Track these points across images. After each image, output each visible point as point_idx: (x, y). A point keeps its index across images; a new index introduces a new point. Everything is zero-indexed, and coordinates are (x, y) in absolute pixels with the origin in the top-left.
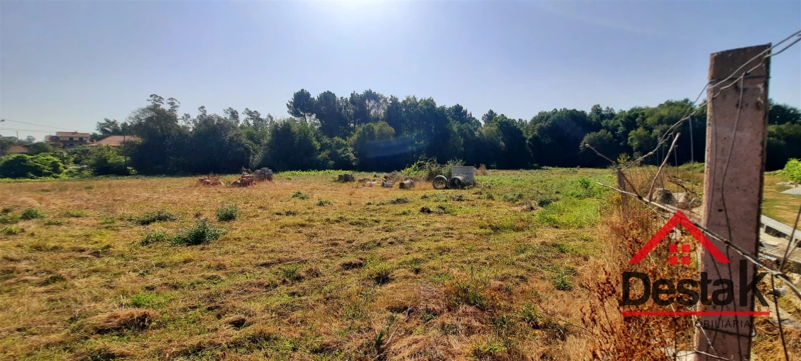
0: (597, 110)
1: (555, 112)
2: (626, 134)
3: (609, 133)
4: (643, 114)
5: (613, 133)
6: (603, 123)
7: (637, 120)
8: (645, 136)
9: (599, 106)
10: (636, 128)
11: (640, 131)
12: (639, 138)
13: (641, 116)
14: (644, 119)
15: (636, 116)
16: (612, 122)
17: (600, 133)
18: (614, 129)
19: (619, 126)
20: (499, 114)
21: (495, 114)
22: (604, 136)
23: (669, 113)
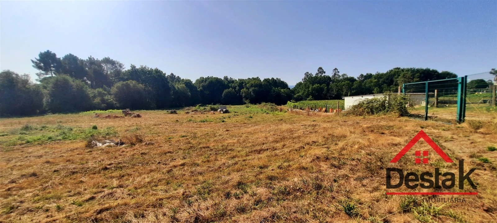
0: (226, 78)
1: (208, 78)
2: (239, 90)
3: (233, 90)
4: (245, 82)
5: (235, 90)
6: (230, 85)
7: (243, 84)
8: (247, 92)
9: (227, 76)
10: (243, 88)
11: (245, 89)
12: (245, 92)
13: (244, 83)
14: (246, 84)
15: (243, 83)
16: (233, 85)
17: (230, 89)
18: (235, 88)
19: (236, 87)
20: (177, 76)
21: (175, 76)
22: (231, 91)
23: (255, 83)
